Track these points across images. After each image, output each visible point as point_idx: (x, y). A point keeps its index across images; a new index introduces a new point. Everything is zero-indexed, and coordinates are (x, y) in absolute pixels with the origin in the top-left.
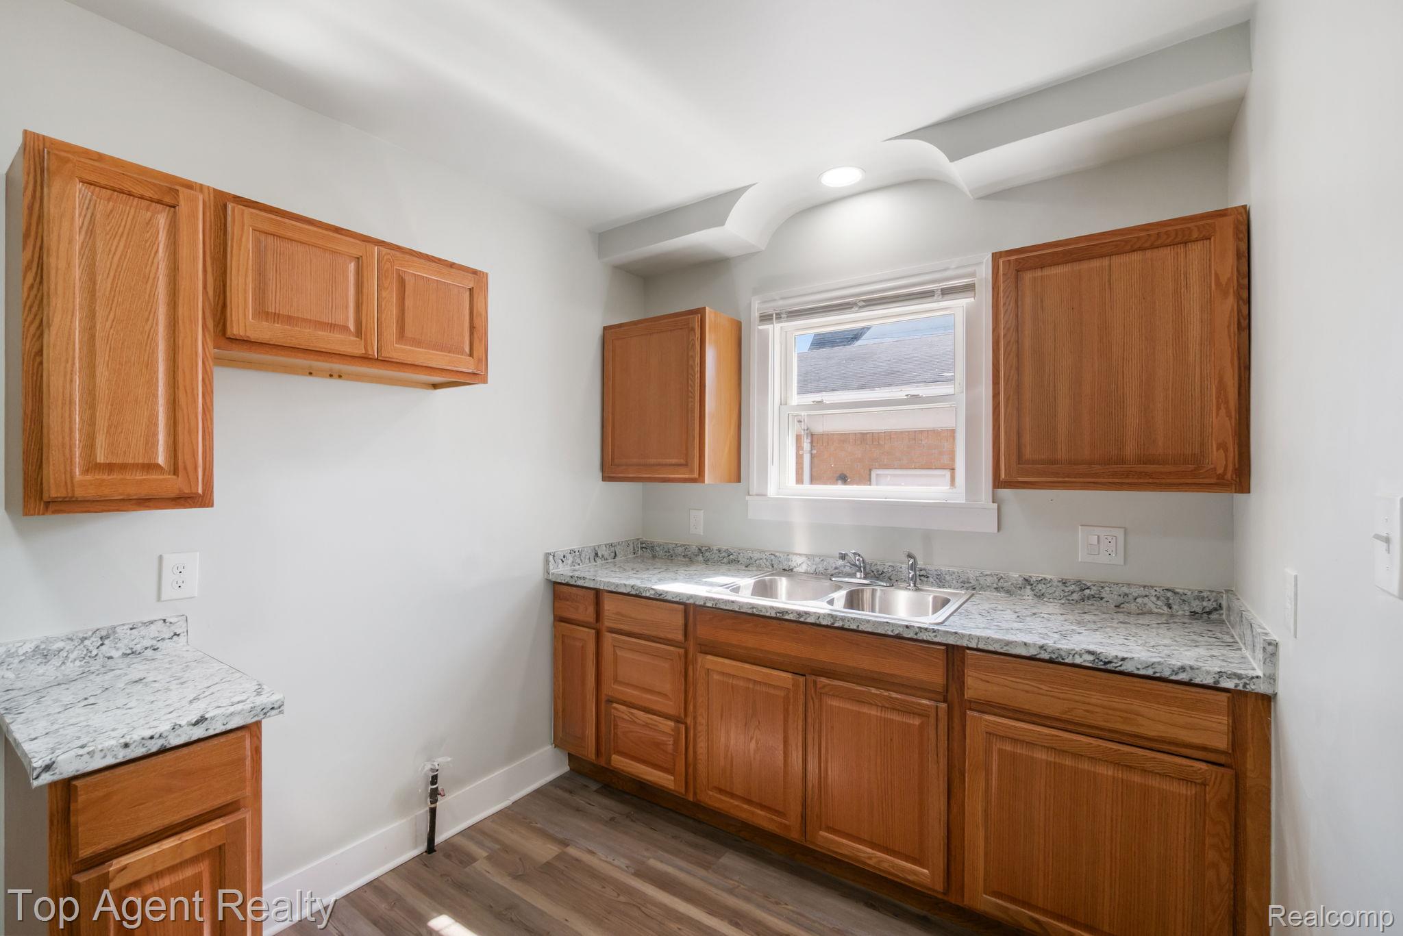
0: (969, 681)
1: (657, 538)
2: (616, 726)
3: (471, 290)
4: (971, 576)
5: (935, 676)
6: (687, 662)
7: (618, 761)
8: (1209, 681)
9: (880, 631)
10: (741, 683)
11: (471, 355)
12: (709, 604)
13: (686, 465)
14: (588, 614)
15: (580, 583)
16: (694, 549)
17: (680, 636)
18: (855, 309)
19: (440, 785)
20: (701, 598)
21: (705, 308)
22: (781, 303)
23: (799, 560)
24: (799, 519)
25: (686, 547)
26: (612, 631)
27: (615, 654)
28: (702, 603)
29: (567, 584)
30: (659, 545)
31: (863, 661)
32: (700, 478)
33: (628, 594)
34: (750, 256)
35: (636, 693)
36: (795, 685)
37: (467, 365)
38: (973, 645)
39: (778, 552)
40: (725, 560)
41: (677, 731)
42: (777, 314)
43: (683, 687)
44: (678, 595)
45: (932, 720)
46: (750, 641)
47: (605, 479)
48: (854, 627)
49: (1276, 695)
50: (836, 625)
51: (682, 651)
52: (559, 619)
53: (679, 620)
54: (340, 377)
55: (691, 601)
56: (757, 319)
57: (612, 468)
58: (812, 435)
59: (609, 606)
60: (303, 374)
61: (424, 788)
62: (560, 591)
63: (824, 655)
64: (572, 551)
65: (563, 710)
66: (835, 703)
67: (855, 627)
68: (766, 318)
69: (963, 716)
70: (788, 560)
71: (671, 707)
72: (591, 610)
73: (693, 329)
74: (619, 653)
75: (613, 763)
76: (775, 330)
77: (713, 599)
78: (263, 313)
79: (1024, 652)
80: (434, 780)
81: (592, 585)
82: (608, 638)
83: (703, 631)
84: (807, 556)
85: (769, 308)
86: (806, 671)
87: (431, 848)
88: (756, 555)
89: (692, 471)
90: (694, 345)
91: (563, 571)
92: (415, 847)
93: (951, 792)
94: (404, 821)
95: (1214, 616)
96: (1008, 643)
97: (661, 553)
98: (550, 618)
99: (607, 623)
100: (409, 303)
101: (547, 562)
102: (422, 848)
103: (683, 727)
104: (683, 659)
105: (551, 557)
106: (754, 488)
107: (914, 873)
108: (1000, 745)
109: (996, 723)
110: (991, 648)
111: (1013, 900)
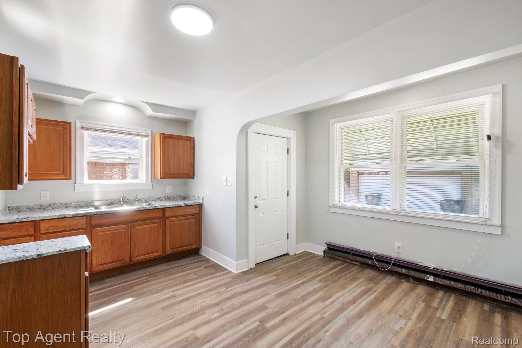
0: (166, 214)
8: (197, 204)
12: (98, 214)
13: (63, 174)
17: (84, 226)
18: (118, 134)
21: (71, 123)
28: (95, 214)
31: (145, 216)
32: (70, 178)
36: (128, 227)
39: (89, 201)
42: (90, 128)
45: (160, 223)
46: (113, 220)
49: (203, 204)
53: (84, 221)
55: (90, 214)
56: (81, 128)
59: (44, 225)
66: (137, 227)
67: (144, 209)
68: (85, 128)
69: (166, 220)
73: (66, 129)
76: (87, 133)
85: (86, 125)
88: (79, 203)
89: (67, 176)
90: (67, 134)
95: (186, 199)
106: (78, 181)
107: (157, 254)
108: (171, 223)
109: (170, 220)
110: (170, 207)
111: (174, 249)
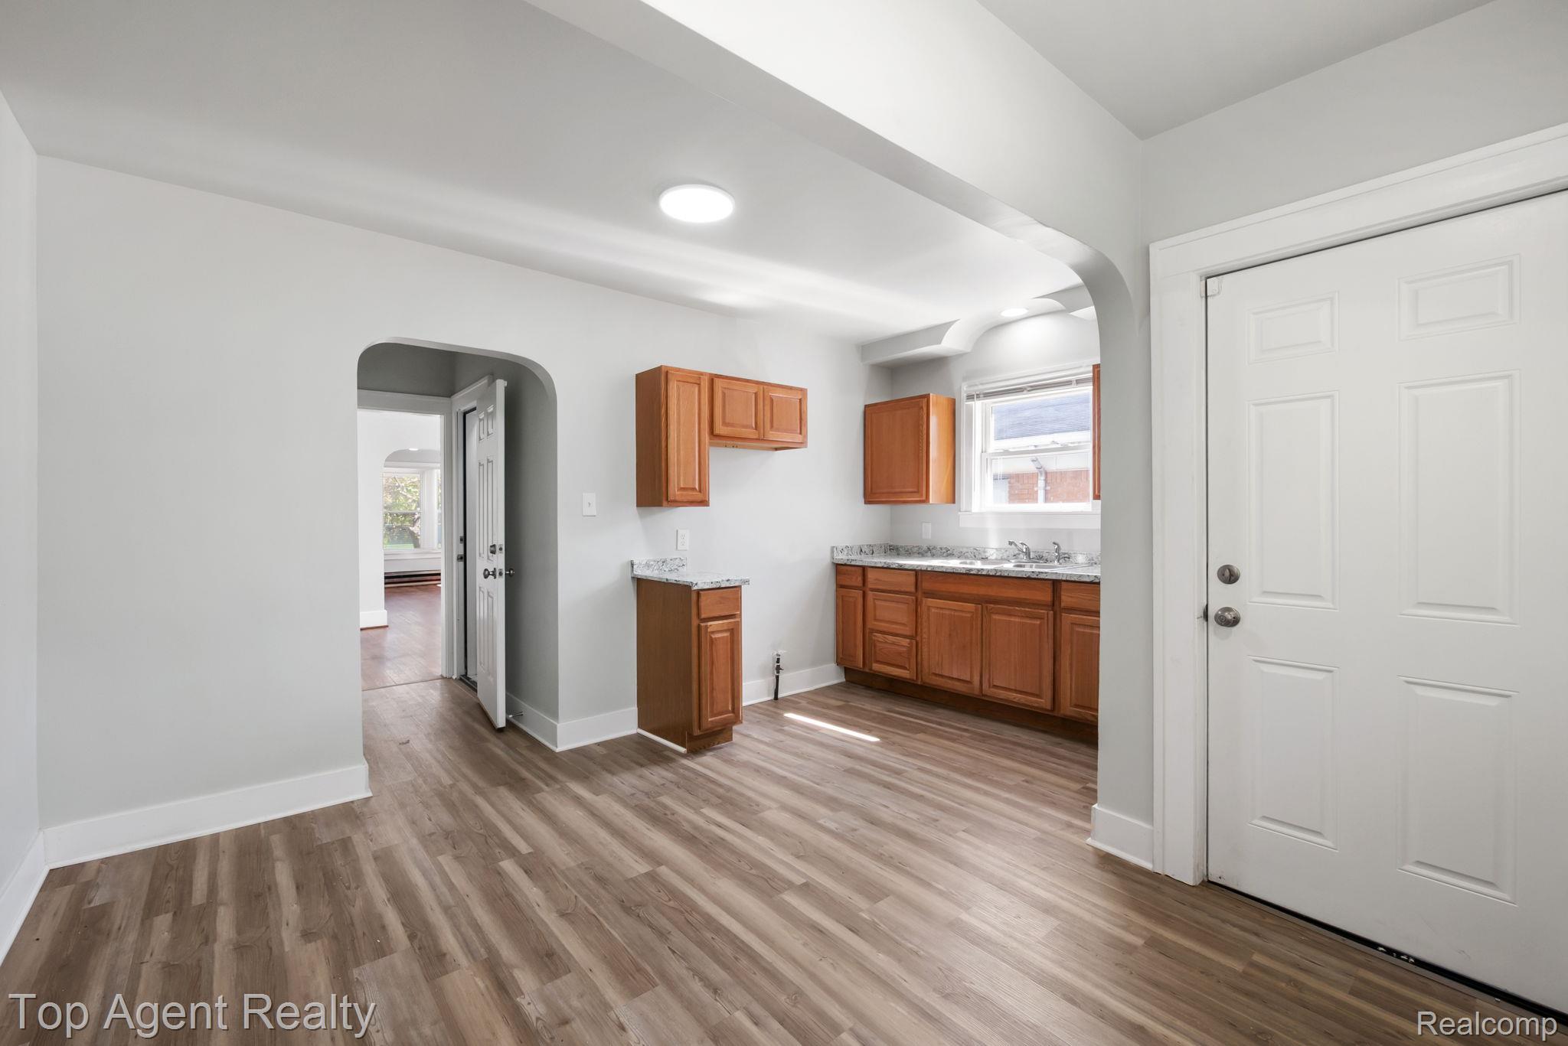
0: (1063, 598)
1: (900, 543)
2: (875, 646)
3: (800, 400)
4: (1094, 556)
5: (1046, 596)
6: (917, 603)
7: (876, 667)
9: (1020, 576)
10: (947, 612)
11: (801, 433)
12: (929, 569)
13: (918, 492)
14: (858, 582)
15: (853, 563)
16: (925, 548)
17: (913, 589)
18: (1025, 392)
19: (781, 664)
20: (925, 566)
21: (929, 394)
22: (981, 387)
23: (992, 552)
24: (991, 526)
25: (919, 548)
26: (873, 590)
27: (874, 603)
28: (925, 569)
29: (845, 565)
30: (902, 547)
31: (1010, 593)
32: (926, 500)
33: (883, 568)
34: (960, 356)
35: (887, 625)
36: (976, 609)
37: (798, 438)
38: (1064, 578)
39: (978, 547)
40: (945, 554)
41: (911, 643)
42: (977, 395)
43: (914, 619)
44: (912, 565)
45: (1046, 621)
46: (951, 588)
47: (866, 502)
48: (1006, 574)
50: (998, 574)
51: (914, 598)
52: (840, 586)
53: (913, 579)
54: (737, 447)
55: (919, 568)
56: (965, 398)
57: (871, 495)
58: (1046, 473)
59: (871, 576)
60: (723, 446)
61: (772, 664)
62: (840, 569)
63: (993, 591)
64: (847, 547)
65: (843, 642)
66: (996, 617)
68: (970, 397)
69: (1061, 616)
70: (985, 552)
71: (908, 631)
72: (860, 579)
73: (922, 408)
74: (877, 602)
75: (873, 668)
76: (978, 405)
77: (931, 566)
78: (725, 424)
79: (1087, 580)
80: (778, 661)
81: (860, 564)
82: (870, 595)
83: (926, 585)
84: (996, 549)
85: (973, 390)
86: (983, 601)
87: (776, 698)
88: (965, 550)
89: (922, 496)
90: (922, 417)
91: (842, 558)
92: (769, 696)
93: (1055, 659)
94: (763, 680)
96: (1081, 576)
97: (904, 552)
98: (833, 587)
99: (870, 586)
100: (775, 410)
101: (832, 552)
102: (772, 697)
103: (914, 642)
104: (915, 602)
105: (835, 549)
106: (964, 507)
107: (1037, 702)
108: (1077, 629)
109: (1075, 618)
110: (1073, 579)
111: (1083, 707)
